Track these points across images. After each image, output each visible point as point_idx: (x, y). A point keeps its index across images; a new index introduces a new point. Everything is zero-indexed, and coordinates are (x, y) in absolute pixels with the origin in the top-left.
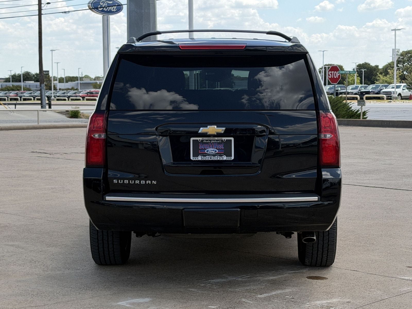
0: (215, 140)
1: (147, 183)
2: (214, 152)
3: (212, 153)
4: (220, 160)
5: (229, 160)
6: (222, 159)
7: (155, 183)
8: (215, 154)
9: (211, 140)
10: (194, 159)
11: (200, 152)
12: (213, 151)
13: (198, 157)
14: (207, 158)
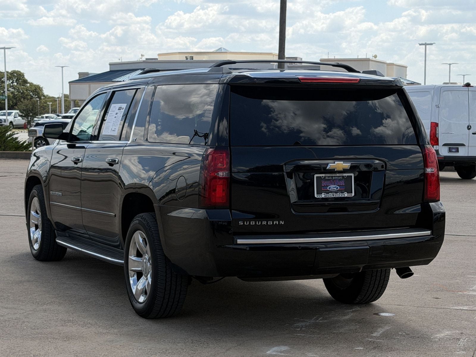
0: (336, 176)
1: (274, 224)
2: (335, 189)
3: (334, 189)
4: (342, 196)
5: (350, 196)
6: (343, 196)
7: (283, 223)
8: (337, 191)
9: (332, 177)
10: (318, 196)
11: (323, 189)
12: (335, 187)
13: (321, 194)
14: (330, 195)
